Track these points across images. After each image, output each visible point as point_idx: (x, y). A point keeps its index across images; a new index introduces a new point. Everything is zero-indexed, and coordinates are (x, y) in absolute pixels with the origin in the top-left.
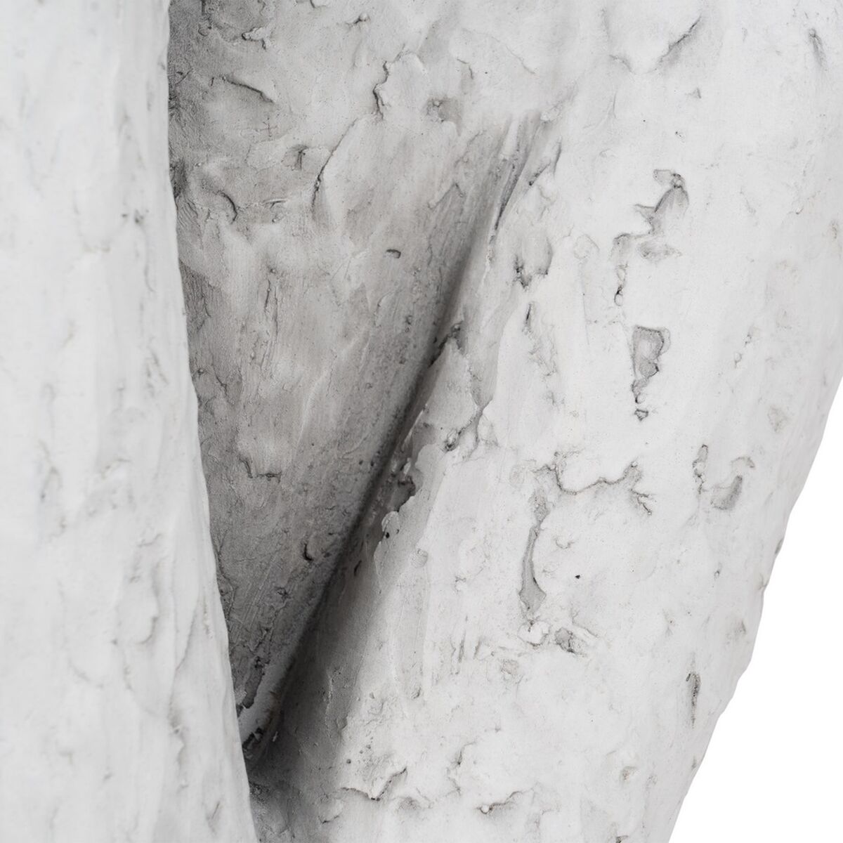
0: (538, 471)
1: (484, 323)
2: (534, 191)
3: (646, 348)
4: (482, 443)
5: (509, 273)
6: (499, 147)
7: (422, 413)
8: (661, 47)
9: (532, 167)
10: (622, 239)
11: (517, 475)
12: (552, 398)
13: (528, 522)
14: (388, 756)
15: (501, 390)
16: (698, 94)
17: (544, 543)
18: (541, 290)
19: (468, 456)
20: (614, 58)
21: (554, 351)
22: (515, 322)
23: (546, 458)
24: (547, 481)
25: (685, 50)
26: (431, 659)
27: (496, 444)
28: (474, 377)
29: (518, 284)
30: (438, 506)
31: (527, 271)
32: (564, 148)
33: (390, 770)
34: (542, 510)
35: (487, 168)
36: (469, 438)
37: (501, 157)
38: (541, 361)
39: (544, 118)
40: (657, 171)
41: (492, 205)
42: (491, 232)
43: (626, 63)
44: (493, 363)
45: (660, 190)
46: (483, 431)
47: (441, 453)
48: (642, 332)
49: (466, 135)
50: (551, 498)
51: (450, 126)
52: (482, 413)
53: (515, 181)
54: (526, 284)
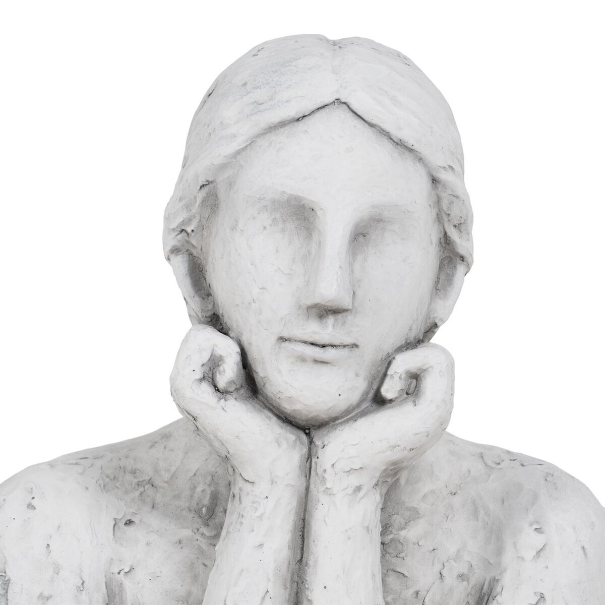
2: (495, 602)
6: (482, 588)
8: (534, 553)
16: (547, 567)
20: (519, 557)
25: (542, 554)
32: (504, 587)
35: (478, 596)
37: (483, 592)
39: (497, 578)
40: (535, 593)
43: (523, 558)
45: (537, 598)
49: (471, 586)
53: (488, 599)
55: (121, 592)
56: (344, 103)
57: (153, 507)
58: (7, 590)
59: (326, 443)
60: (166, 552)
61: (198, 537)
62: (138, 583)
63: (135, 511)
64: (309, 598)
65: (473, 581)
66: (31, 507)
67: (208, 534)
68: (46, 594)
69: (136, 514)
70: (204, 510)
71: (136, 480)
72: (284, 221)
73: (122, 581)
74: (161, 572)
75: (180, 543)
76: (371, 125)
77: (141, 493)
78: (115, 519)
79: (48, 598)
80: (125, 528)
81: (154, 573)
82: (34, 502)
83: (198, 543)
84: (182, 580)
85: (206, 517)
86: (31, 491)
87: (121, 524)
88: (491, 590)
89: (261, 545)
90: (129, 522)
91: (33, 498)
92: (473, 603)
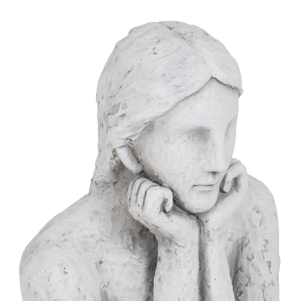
0: (262, 286)
1: (245, 267)
2: (247, 247)
3: (268, 264)
4: (252, 284)
5: (247, 259)
7: (238, 282)
8: (259, 223)
9: (245, 243)
10: (262, 251)
11: (259, 287)
12: (260, 275)
13: (262, 293)
15: (252, 276)
16: (266, 228)
17: (265, 295)
18: (253, 261)
19: (250, 286)
20: (253, 226)
21: (258, 268)
22: (251, 266)
23: (262, 284)
24: (263, 287)
25: (262, 222)
27: (254, 284)
28: (246, 275)
29: (249, 261)
30: (248, 295)
31: (250, 258)
32: (250, 240)
34: (264, 291)
35: (237, 245)
36: (249, 284)
37: (239, 243)
38: (257, 271)
39: (245, 236)
40: (264, 240)
41: (239, 250)
42: (241, 254)
43: (255, 226)
44: (249, 273)
45: (265, 242)
46: (251, 282)
47: (246, 287)
48: (268, 262)
49: (234, 242)
50: (264, 288)
51: (231, 241)
52: (250, 280)
53: (242, 246)
54: (250, 260)
55: (106, 294)
56: (214, 78)
57: (107, 252)
59: (207, 220)
60: (120, 271)
61: (132, 260)
62: (112, 288)
63: (101, 256)
64: (209, 285)
65: (234, 239)
66: (65, 273)
67: (137, 258)
69: (102, 257)
70: (131, 247)
71: (95, 241)
72: (193, 136)
73: (105, 290)
74: (120, 280)
75: (125, 265)
76: (225, 85)
77: (100, 246)
78: (96, 263)
80: (100, 265)
81: (117, 282)
82: (66, 270)
83: (133, 263)
84: (130, 281)
85: (133, 250)
86: (62, 265)
87: (98, 264)
88: (243, 242)
89: (191, 272)
90: (101, 262)
91: (65, 268)
92: (235, 249)
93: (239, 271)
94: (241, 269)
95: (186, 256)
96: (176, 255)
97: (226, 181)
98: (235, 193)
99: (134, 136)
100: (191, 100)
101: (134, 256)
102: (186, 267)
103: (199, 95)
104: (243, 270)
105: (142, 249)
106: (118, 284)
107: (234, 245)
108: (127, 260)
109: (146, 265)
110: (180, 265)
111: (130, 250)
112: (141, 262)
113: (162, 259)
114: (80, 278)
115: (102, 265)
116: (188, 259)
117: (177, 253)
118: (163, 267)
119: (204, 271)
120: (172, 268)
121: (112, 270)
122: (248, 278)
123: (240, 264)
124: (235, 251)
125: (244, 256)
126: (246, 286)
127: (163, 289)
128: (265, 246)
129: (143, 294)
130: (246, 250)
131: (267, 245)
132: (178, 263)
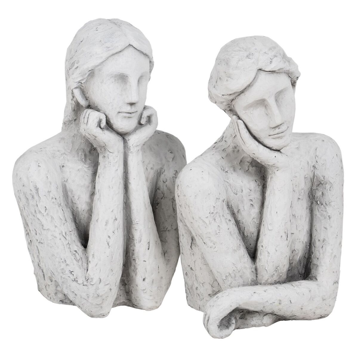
1: (161, 187)
2: (163, 174)
5: (163, 182)
6: (158, 171)
8: (172, 159)
9: (162, 172)
10: (173, 177)
11: (170, 200)
12: (171, 192)
13: (172, 204)
14: (165, 227)
15: (165, 193)
16: (176, 163)
17: (174, 205)
18: (167, 183)
19: (164, 199)
20: (167, 161)
22: (165, 186)
23: (172, 198)
24: (172, 200)
25: (174, 159)
26: (167, 217)
27: (167, 198)
28: (162, 192)
31: (165, 182)
32: (165, 170)
33: (166, 228)
34: (173, 203)
35: (157, 173)
36: (163, 198)
38: (169, 189)
39: (162, 168)
40: (174, 170)
41: (158, 176)
42: (159, 179)
43: (169, 161)
44: (163, 190)
45: (175, 172)
46: (165, 197)
51: (153, 170)
52: (164, 195)
53: (160, 174)
54: (165, 183)
55: (65, 187)
56: (131, 45)
57: (68, 161)
58: (38, 191)
59: (129, 139)
60: (75, 173)
61: (84, 168)
62: (70, 183)
63: (63, 163)
64: (130, 182)
65: (155, 169)
66: (39, 166)
67: (86, 167)
68: (49, 191)
70: (83, 160)
71: (60, 153)
72: (118, 80)
73: (65, 183)
74: (75, 179)
76: (139, 50)
77: (64, 157)
78: (60, 166)
79: (50, 192)
80: (63, 168)
82: (40, 165)
83: (84, 170)
85: (85, 162)
86: (37, 162)
87: (61, 167)
88: (161, 171)
89: (117, 170)
90: (63, 166)
91: (39, 164)
92: (155, 175)
93: (158, 190)
94: (159, 189)
95: (114, 159)
96: (109, 158)
97: (142, 117)
98: (148, 126)
99: (83, 80)
100: (116, 56)
101: (85, 165)
102: (114, 166)
103: (121, 53)
104: (160, 189)
105: (90, 162)
106: (74, 181)
107: (154, 173)
108: (80, 167)
109: (92, 171)
110: (110, 164)
111: (83, 162)
112: (89, 170)
113: (100, 163)
114: (48, 171)
115: (64, 168)
116: (116, 161)
117: (109, 157)
118: (101, 168)
119: (127, 173)
120: (106, 167)
121: (70, 172)
122: (163, 194)
123: (158, 185)
124: (156, 177)
125: (161, 180)
126: (161, 199)
127: (100, 182)
128: (175, 174)
129: (89, 190)
130: (162, 176)
131: (176, 174)
132: (109, 164)
